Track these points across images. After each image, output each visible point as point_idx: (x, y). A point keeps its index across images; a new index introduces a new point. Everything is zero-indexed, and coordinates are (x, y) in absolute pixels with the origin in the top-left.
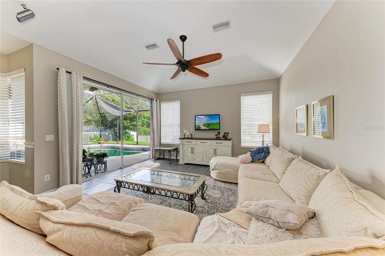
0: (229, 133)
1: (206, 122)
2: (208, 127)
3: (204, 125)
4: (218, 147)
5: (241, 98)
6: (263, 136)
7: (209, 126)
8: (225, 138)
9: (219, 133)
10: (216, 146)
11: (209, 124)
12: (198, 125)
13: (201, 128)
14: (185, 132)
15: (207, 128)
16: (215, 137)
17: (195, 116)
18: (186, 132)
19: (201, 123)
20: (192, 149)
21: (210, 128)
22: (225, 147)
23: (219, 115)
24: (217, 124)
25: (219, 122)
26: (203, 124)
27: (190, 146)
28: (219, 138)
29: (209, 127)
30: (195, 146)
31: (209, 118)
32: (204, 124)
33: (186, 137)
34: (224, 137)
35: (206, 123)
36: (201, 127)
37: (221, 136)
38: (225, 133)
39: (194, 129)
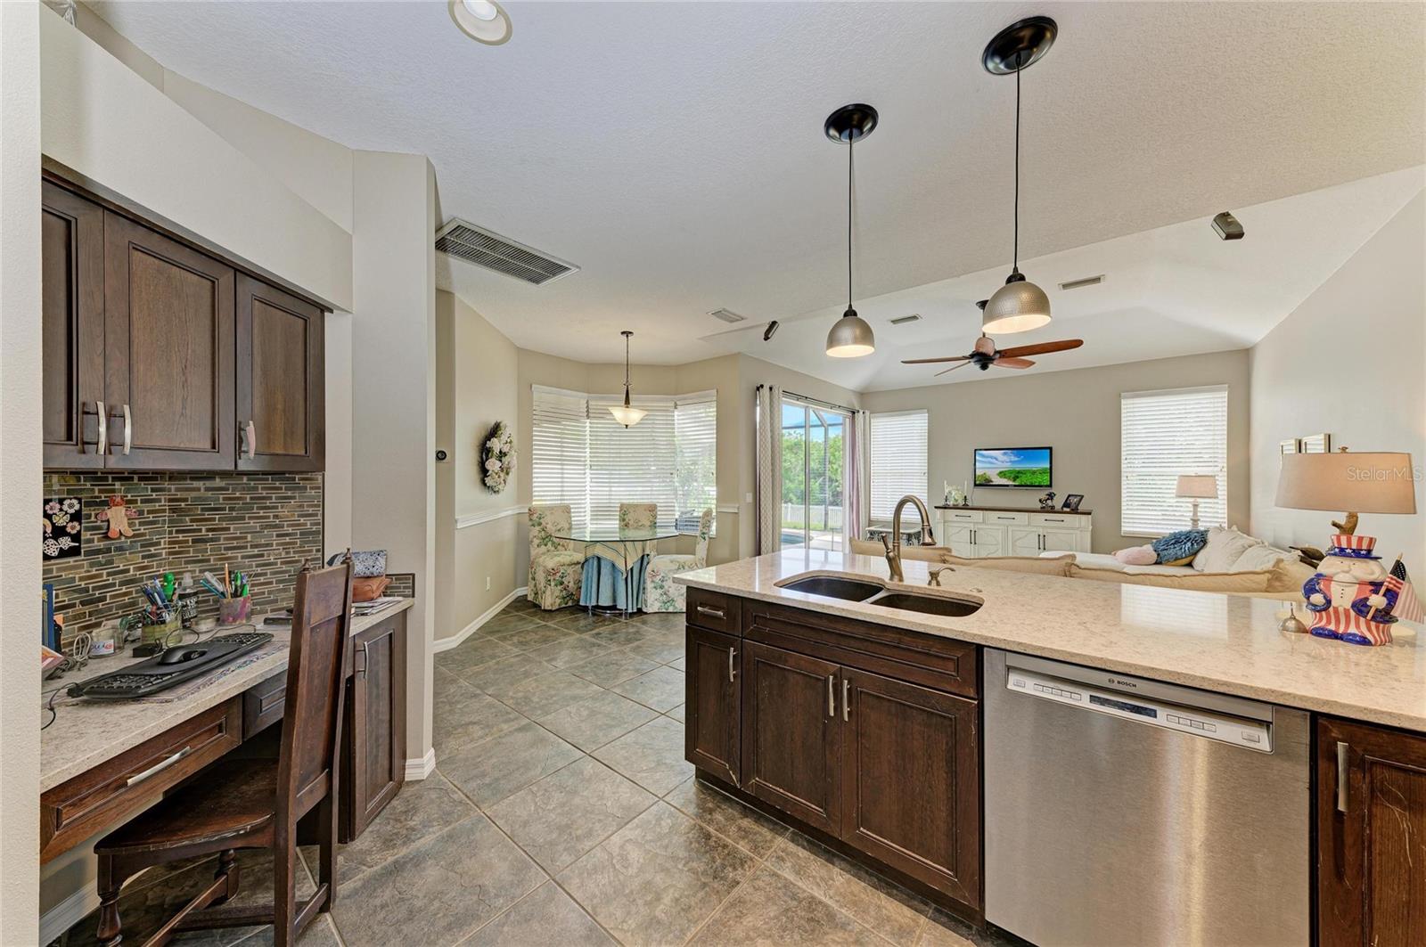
0: (1082, 497)
1: (1007, 466)
2: (1014, 480)
3: (1002, 474)
4: (1049, 530)
5: (1123, 402)
6: (1196, 506)
7: (1018, 477)
8: (1072, 507)
9: (1051, 496)
10: (1044, 527)
11: (1019, 472)
12: (985, 474)
13: (992, 481)
14: (947, 491)
15: (1011, 483)
16: (1039, 506)
17: (976, 450)
18: (950, 492)
19: (993, 470)
20: (973, 534)
21: (1019, 481)
22: (1072, 531)
23: (1051, 449)
24: (1043, 472)
25: (1048, 466)
26: (998, 471)
27: (966, 525)
28: (1053, 507)
30: (980, 527)
31: (1016, 456)
32: (1001, 473)
33: (951, 503)
34: (1066, 505)
35: (1010, 470)
36: (993, 479)
37: (1058, 502)
38: (1069, 496)
39: (973, 483)
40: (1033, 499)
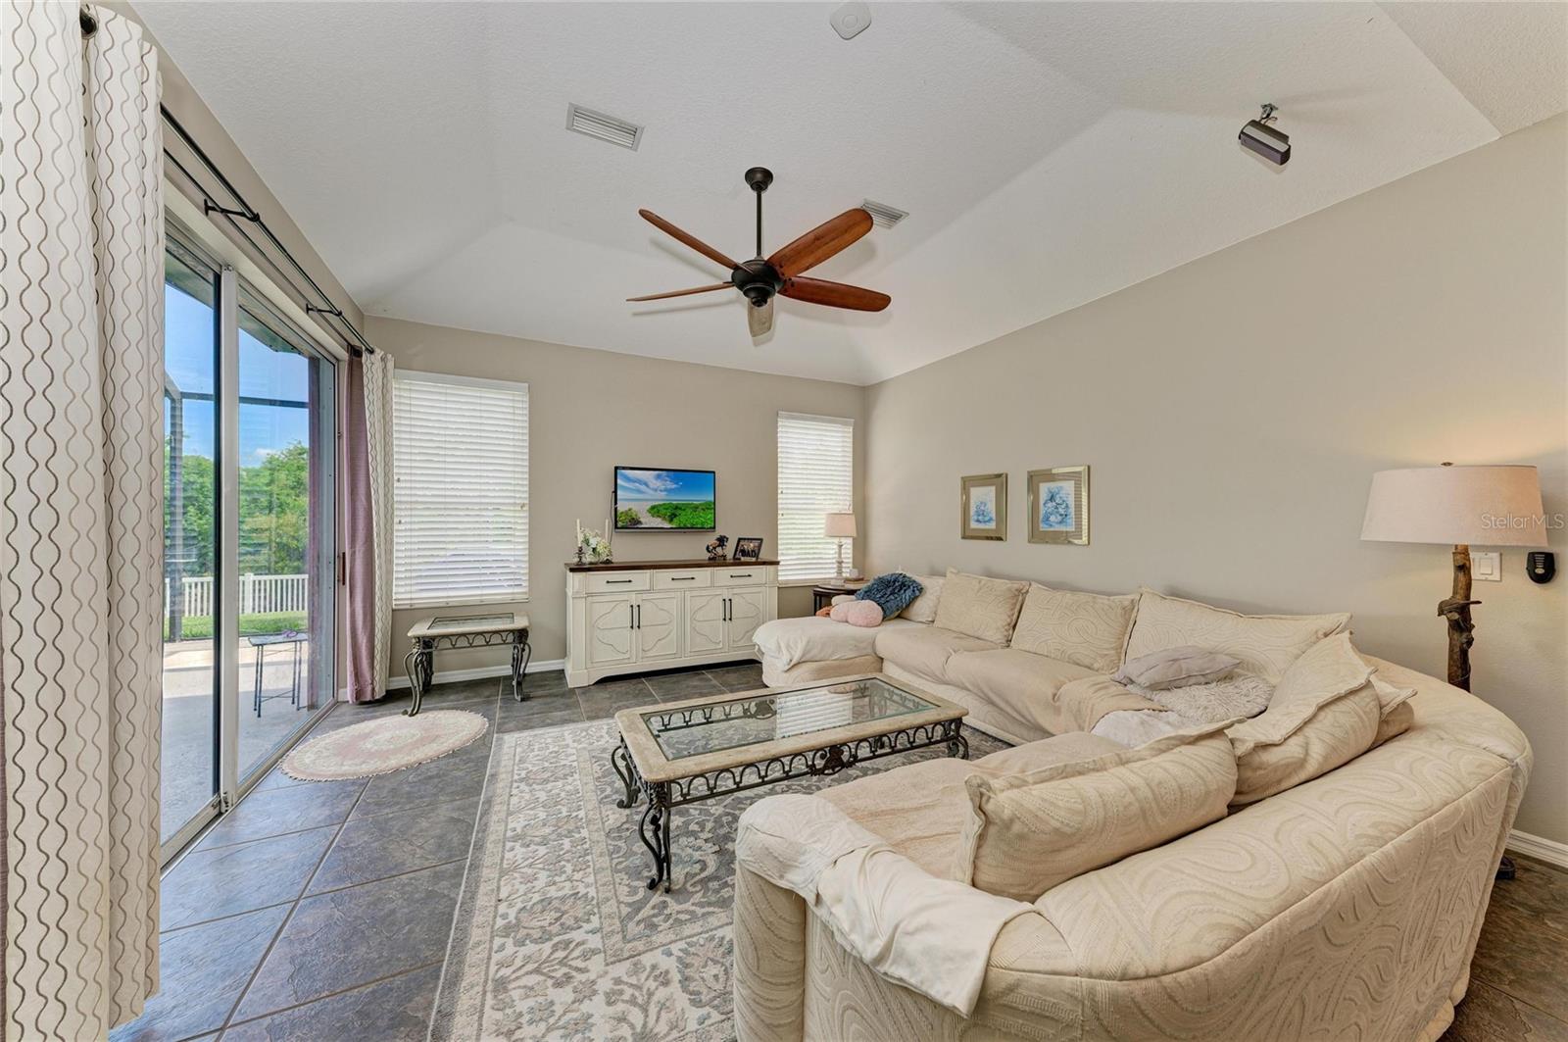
0: (761, 540)
2: (671, 521)
3: (655, 511)
4: (736, 591)
6: (840, 546)
7: (675, 516)
9: (722, 541)
10: (729, 587)
11: (677, 507)
12: (630, 510)
13: (640, 522)
14: (579, 538)
15: (667, 525)
16: (706, 556)
17: (616, 468)
18: (584, 541)
19: (645, 503)
20: (636, 610)
21: (677, 519)
22: (758, 589)
23: (713, 473)
24: (704, 507)
25: (711, 499)
26: (648, 505)
27: (625, 597)
28: (727, 557)
29: (675, 520)
30: (642, 597)
32: (653, 508)
33: (589, 560)
34: (742, 552)
35: (664, 504)
36: (641, 520)
37: (729, 550)
38: (740, 540)
39: (612, 524)
40: (696, 547)
